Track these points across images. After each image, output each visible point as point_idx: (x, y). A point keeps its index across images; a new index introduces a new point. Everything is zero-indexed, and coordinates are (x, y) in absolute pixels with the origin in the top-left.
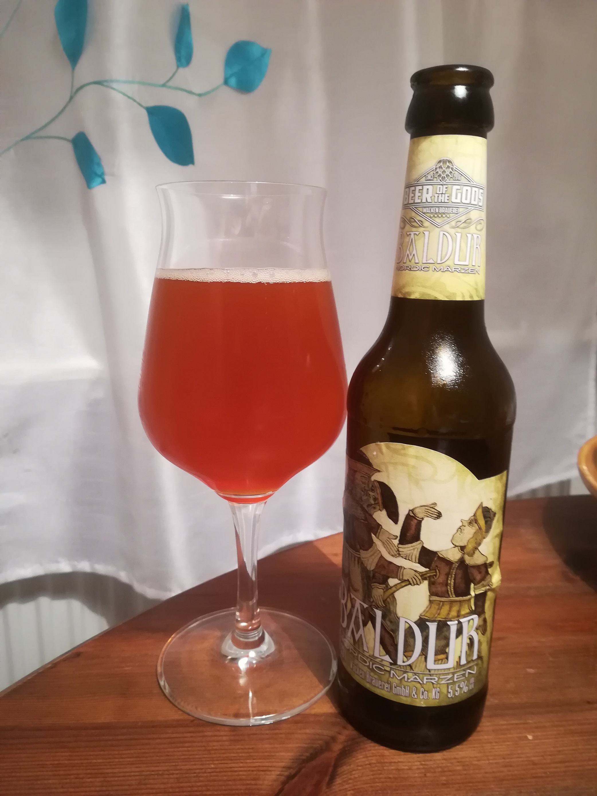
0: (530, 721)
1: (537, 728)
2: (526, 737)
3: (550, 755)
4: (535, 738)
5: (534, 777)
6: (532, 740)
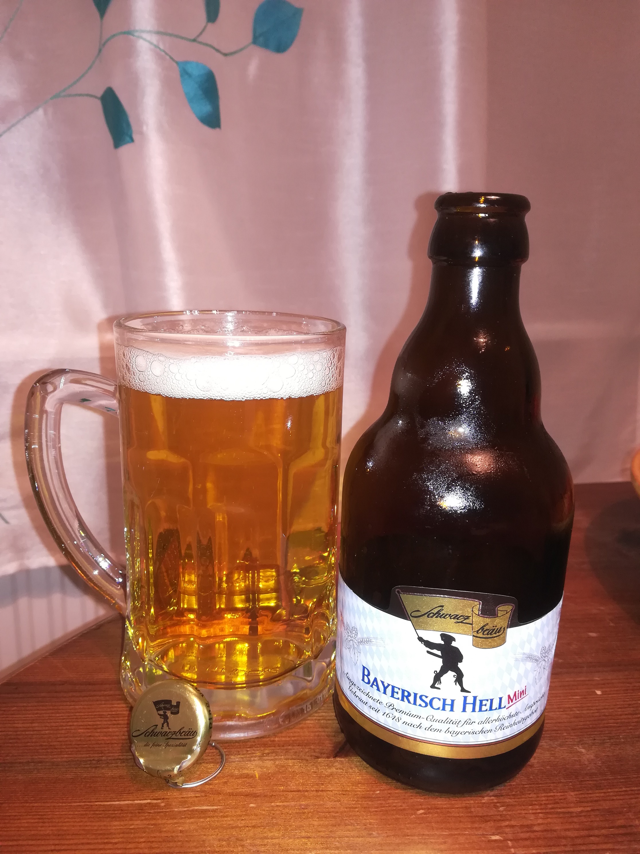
0: (597, 678)
1: (604, 684)
2: (595, 692)
3: (620, 708)
5: (607, 727)
6: (600, 695)
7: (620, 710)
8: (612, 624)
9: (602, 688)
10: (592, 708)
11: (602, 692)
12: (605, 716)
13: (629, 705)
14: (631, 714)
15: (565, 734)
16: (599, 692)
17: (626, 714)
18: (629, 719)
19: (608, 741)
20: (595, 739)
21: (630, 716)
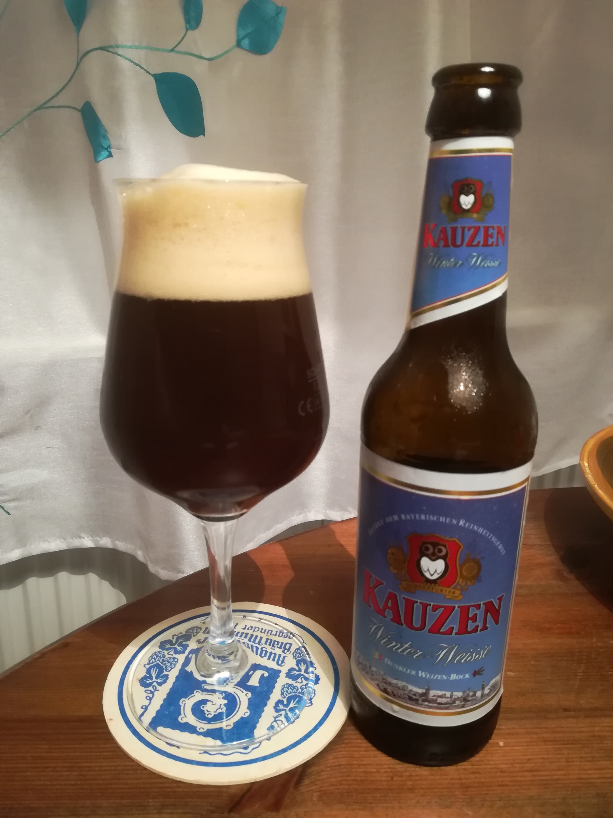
0: (503, 727)
1: (509, 734)
2: (498, 743)
3: (519, 763)
4: (506, 745)
5: (500, 786)
6: (503, 747)
7: (518, 765)
8: (533, 662)
9: (505, 739)
10: (491, 763)
11: (505, 743)
12: (502, 771)
13: (529, 759)
14: (527, 771)
15: (457, 793)
16: (501, 744)
17: (523, 771)
18: (524, 776)
19: (498, 802)
20: (485, 800)
21: (526, 774)
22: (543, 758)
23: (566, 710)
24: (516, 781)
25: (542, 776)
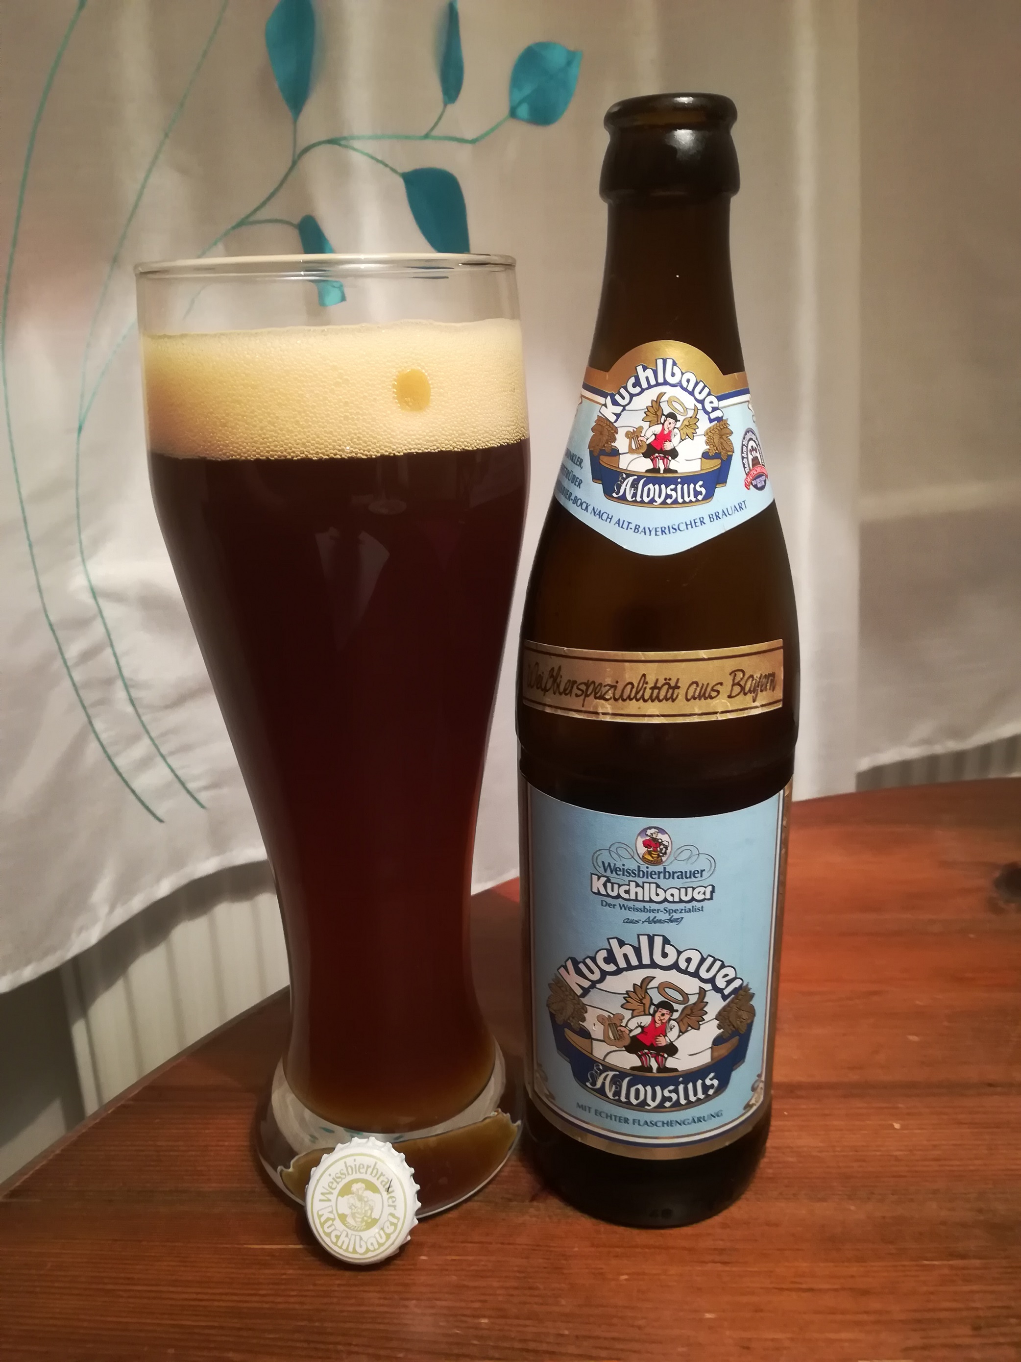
0: (900, 1105)
1: (909, 1114)
2: (893, 1126)
4: (903, 1127)
5: (894, 1177)
6: (899, 1130)
7: (919, 1153)
9: (903, 1119)
12: (897, 1159)
14: (932, 1160)
15: (834, 1184)
16: (897, 1126)
17: (927, 1160)
18: (927, 1166)
19: (891, 1196)
20: (872, 1194)
21: (931, 1163)
22: (956, 1145)
23: (990, 1085)
24: (916, 1172)
25: (952, 1166)
